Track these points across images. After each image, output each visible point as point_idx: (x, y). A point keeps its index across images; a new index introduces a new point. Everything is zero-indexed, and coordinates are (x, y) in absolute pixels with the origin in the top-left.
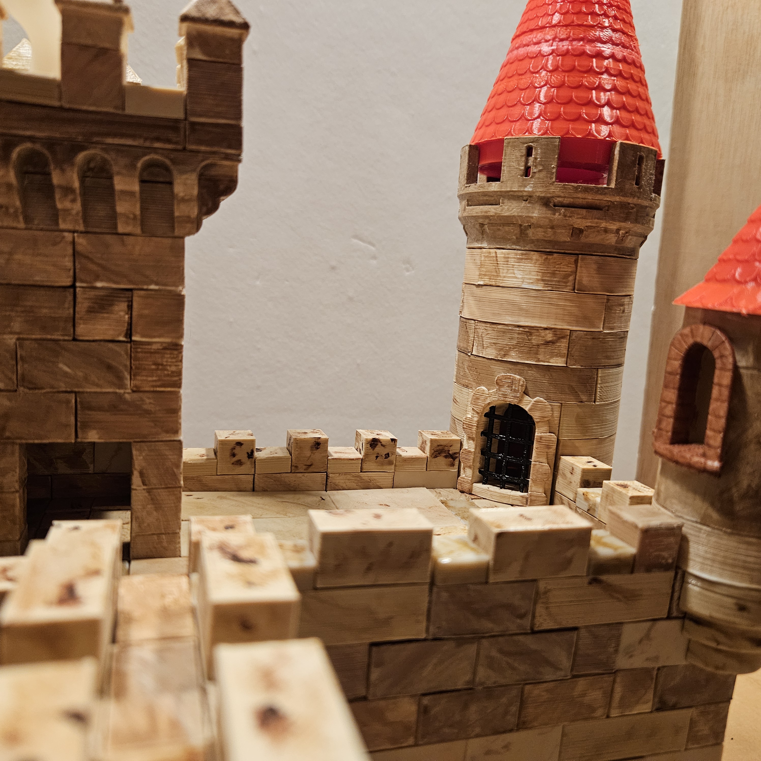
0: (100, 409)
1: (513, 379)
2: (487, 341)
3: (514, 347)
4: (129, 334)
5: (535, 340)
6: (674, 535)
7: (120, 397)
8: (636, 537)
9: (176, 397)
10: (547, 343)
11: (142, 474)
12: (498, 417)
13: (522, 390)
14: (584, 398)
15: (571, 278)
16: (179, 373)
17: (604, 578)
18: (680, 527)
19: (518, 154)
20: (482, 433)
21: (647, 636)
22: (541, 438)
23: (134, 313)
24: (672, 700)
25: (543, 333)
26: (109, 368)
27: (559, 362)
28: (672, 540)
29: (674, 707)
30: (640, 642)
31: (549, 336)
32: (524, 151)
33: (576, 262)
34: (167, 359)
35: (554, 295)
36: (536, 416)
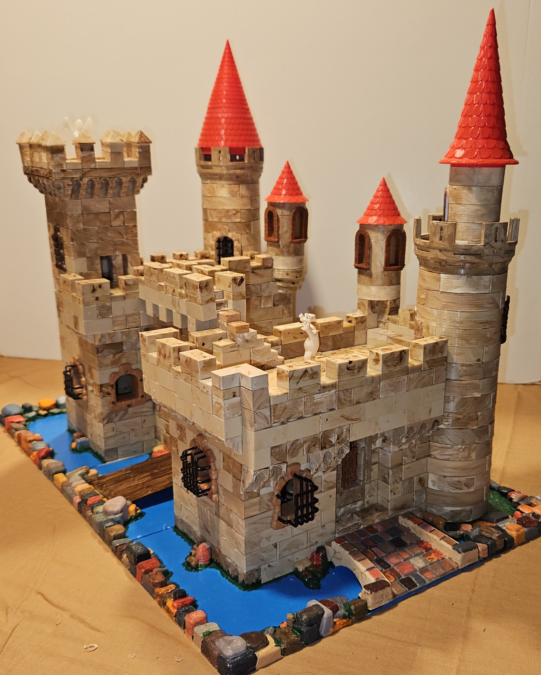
0: (118, 245)
1: (225, 228)
2: (214, 216)
3: (224, 216)
4: (124, 224)
5: (230, 214)
6: (270, 259)
7: (123, 241)
8: (261, 261)
9: (136, 240)
10: (234, 214)
11: (131, 262)
12: (221, 242)
13: (227, 231)
14: (248, 231)
15: (238, 193)
16: (136, 233)
17: (255, 271)
18: (271, 257)
19: (216, 153)
20: (217, 248)
21: (268, 286)
22: (236, 246)
23: (125, 218)
24: (276, 303)
25: (232, 211)
26: (120, 233)
27: (238, 220)
28: (270, 261)
29: (277, 305)
30: (266, 287)
31: (234, 212)
32: (218, 152)
33: (239, 186)
34: (134, 230)
35: (234, 198)
36: (233, 239)
